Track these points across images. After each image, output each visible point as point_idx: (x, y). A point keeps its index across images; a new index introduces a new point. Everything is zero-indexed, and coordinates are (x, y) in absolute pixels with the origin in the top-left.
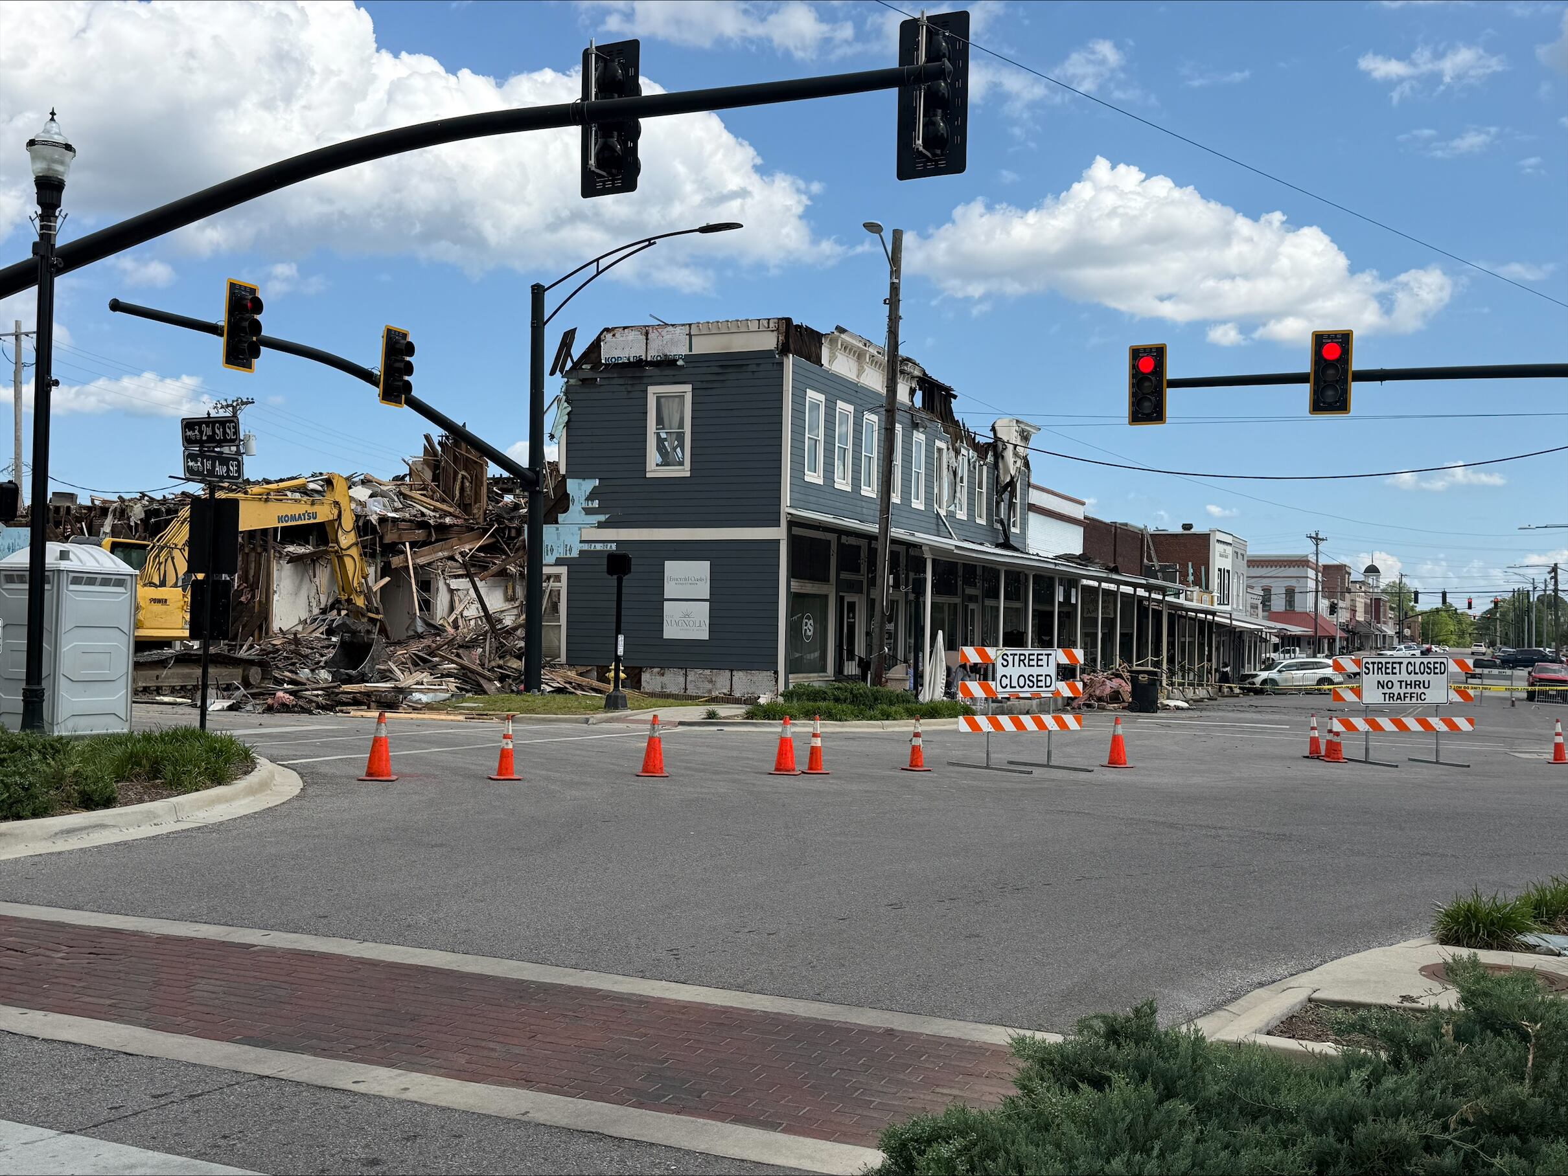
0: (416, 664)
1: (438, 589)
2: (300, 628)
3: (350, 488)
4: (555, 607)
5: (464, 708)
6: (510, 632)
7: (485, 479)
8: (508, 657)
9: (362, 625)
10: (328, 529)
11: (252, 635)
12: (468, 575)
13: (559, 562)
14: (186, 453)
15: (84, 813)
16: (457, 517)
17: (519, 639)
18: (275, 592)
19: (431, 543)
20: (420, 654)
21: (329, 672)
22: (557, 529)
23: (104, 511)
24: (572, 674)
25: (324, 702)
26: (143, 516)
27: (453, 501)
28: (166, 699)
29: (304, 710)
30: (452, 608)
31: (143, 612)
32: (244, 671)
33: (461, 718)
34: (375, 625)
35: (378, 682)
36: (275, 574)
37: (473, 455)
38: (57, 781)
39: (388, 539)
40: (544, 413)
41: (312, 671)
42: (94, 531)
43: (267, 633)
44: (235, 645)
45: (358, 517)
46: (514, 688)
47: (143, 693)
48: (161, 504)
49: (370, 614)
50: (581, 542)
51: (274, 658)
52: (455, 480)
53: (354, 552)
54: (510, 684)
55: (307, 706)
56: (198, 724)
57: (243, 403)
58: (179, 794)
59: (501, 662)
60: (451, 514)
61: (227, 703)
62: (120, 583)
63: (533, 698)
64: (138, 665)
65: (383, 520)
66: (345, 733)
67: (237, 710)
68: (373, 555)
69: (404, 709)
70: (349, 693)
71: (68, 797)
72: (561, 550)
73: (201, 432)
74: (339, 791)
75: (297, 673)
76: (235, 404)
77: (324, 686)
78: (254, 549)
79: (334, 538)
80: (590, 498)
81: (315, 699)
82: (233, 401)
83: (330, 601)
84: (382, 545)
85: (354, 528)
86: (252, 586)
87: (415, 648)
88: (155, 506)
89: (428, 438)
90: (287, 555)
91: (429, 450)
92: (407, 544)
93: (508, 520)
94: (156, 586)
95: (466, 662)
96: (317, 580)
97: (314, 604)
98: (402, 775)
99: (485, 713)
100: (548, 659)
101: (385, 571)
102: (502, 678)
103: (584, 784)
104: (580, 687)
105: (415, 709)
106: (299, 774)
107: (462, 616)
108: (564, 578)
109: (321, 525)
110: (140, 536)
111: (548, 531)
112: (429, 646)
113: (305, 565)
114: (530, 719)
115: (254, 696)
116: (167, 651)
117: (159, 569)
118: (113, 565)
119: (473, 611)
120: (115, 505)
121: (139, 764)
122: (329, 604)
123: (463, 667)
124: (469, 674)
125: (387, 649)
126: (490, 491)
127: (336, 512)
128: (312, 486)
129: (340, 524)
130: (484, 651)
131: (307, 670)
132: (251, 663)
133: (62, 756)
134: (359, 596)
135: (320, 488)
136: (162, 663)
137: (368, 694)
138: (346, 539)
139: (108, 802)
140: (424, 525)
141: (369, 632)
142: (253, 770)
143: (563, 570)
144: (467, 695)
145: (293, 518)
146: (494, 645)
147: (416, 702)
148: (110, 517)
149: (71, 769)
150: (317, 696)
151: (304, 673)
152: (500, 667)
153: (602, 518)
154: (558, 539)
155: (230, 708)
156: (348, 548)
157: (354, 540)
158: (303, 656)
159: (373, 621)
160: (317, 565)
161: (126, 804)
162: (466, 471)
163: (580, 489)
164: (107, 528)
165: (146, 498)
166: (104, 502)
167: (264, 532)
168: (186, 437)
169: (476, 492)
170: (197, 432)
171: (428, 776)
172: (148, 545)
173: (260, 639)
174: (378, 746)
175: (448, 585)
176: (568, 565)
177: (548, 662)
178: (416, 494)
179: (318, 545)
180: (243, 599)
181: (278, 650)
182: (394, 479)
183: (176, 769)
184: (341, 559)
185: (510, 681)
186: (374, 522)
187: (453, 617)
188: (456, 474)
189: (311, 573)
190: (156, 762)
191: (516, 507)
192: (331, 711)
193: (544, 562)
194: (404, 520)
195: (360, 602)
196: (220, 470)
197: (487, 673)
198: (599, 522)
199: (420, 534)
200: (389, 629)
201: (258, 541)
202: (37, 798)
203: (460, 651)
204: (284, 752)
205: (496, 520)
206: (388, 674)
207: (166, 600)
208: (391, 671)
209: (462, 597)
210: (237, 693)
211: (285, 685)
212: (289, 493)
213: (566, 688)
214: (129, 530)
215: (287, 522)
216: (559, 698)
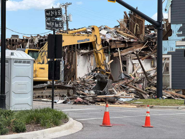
0: (121, 89)
1: (129, 63)
2: (85, 77)
3: (100, 30)
4: (167, 69)
5: (136, 103)
6: (152, 78)
7: (144, 26)
8: (152, 86)
9: (104, 76)
10: (93, 44)
11: (71, 79)
12: (138, 59)
13: (169, 53)
14: (46, 20)
15: (17, 134)
16: (135, 39)
17: (155, 80)
18: (78, 65)
19: (126, 48)
20: (123, 85)
21: (94, 91)
22: (168, 42)
23: (27, 40)
24: (174, 92)
25: (92, 101)
26: (38, 42)
27: (133, 33)
28: (45, 100)
29: (86, 104)
30: (133, 70)
31: (37, 72)
32: (68, 91)
33: (135, 107)
34: (108, 76)
35: (109, 95)
36: (78, 60)
37: (140, 18)
38: (8, 124)
39: (112, 47)
40: (162, 3)
41: (89, 91)
42: (24, 47)
43: (75, 79)
44: (66, 83)
45: (102, 40)
46: (154, 97)
47: (37, 98)
48: (43, 38)
49: (107, 72)
50: (176, 46)
51: (78, 87)
52: (134, 27)
53: (101, 52)
54: (152, 96)
55: (86, 102)
56: (51, 107)
57: (68, 4)
58: (45, 129)
59: (149, 88)
60: (133, 38)
61: (62, 101)
62: (28, 62)
63: (160, 100)
64: (34, 89)
65: (111, 41)
66: (98, 111)
67: (65, 103)
68: (108, 53)
69: (117, 103)
70: (100, 98)
71: (12, 129)
72: (169, 49)
73: (51, 13)
74: (94, 129)
75: (84, 92)
76: (66, 5)
77: (92, 96)
78: (71, 51)
79: (95, 47)
80: (179, 30)
81: (89, 100)
82: (65, 4)
83: (94, 68)
84: (111, 49)
85: (101, 44)
86: (70, 63)
87: (121, 83)
88: (42, 38)
89: (125, 13)
90: (81, 53)
91: (126, 17)
92: (119, 49)
93: (152, 39)
94: (41, 64)
95: (137, 88)
96: (90, 61)
97: (89, 69)
98: (114, 125)
99: (143, 105)
100: (165, 87)
101: (112, 58)
102: (150, 94)
103: (174, 129)
104: (176, 97)
105: (120, 103)
106: (82, 123)
107: (137, 73)
108: (170, 59)
109: (91, 43)
110: (37, 48)
111: (164, 43)
112: (126, 83)
113: (86, 56)
114: (158, 107)
115: (71, 99)
116: (45, 84)
117: (42, 58)
118: (26, 57)
119: (140, 71)
120: (30, 38)
121: (33, 119)
122: (94, 69)
123: (137, 90)
124: (139, 92)
125: (112, 84)
126: (146, 30)
127: (95, 38)
128: (88, 30)
129: (97, 42)
130: (144, 84)
131: (87, 91)
132: (70, 88)
133: (10, 116)
134: (103, 66)
135: (91, 31)
136: (43, 88)
137: (105, 99)
138: (99, 47)
139: (23, 131)
140: (124, 42)
141: (106, 78)
142: (67, 122)
143: (170, 56)
144: (138, 99)
145: (82, 41)
146: (147, 82)
147: (121, 101)
148: (28, 42)
149: (12, 120)
150: (90, 99)
151: (86, 92)
152: (149, 90)
153: (183, 38)
154: (168, 45)
155: (64, 103)
156: (99, 50)
157: (101, 48)
158: (86, 86)
159: (107, 74)
160: (90, 56)
161: (29, 131)
162: (138, 23)
163: (175, 28)
164: (28, 46)
165: (39, 36)
166: (27, 37)
167: (74, 45)
168: (46, 15)
169: (141, 30)
170: (49, 14)
171: (122, 125)
172: (39, 51)
173: (73, 81)
174: (106, 115)
175: (132, 62)
176: (172, 54)
177: (165, 88)
178: (121, 32)
179: (90, 50)
180: (68, 68)
181: (79, 84)
182: (115, 27)
183: (44, 121)
184: (97, 54)
185: (152, 94)
186: (108, 42)
187: (134, 73)
188: (134, 24)
189: (88, 58)
190: (38, 119)
191: (154, 35)
192: (94, 104)
193: (163, 53)
194: (117, 41)
195: (103, 68)
196: (57, 25)
197: (144, 92)
198: (182, 39)
199: (122, 45)
200: (113, 77)
201: (72, 49)
202: (2, 129)
203: (136, 84)
204: (78, 117)
205: (148, 40)
206: (112, 92)
207: (44, 68)
208: (113, 91)
209: (137, 66)
210: (65, 98)
211: (81, 96)
212: (81, 33)
213: (171, 97)
214: (34, 46)
215: (80, 42)
216: (169, 100)
